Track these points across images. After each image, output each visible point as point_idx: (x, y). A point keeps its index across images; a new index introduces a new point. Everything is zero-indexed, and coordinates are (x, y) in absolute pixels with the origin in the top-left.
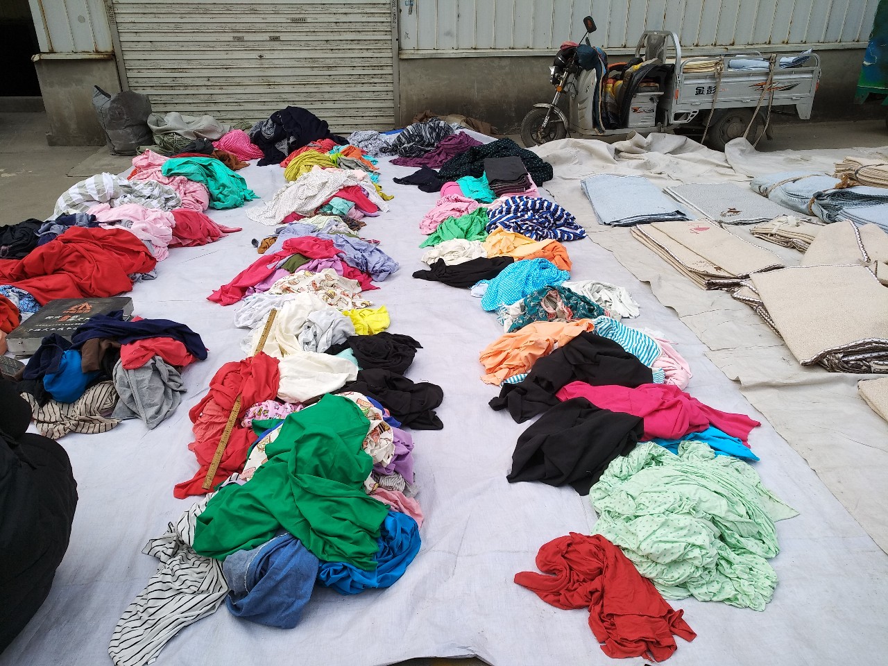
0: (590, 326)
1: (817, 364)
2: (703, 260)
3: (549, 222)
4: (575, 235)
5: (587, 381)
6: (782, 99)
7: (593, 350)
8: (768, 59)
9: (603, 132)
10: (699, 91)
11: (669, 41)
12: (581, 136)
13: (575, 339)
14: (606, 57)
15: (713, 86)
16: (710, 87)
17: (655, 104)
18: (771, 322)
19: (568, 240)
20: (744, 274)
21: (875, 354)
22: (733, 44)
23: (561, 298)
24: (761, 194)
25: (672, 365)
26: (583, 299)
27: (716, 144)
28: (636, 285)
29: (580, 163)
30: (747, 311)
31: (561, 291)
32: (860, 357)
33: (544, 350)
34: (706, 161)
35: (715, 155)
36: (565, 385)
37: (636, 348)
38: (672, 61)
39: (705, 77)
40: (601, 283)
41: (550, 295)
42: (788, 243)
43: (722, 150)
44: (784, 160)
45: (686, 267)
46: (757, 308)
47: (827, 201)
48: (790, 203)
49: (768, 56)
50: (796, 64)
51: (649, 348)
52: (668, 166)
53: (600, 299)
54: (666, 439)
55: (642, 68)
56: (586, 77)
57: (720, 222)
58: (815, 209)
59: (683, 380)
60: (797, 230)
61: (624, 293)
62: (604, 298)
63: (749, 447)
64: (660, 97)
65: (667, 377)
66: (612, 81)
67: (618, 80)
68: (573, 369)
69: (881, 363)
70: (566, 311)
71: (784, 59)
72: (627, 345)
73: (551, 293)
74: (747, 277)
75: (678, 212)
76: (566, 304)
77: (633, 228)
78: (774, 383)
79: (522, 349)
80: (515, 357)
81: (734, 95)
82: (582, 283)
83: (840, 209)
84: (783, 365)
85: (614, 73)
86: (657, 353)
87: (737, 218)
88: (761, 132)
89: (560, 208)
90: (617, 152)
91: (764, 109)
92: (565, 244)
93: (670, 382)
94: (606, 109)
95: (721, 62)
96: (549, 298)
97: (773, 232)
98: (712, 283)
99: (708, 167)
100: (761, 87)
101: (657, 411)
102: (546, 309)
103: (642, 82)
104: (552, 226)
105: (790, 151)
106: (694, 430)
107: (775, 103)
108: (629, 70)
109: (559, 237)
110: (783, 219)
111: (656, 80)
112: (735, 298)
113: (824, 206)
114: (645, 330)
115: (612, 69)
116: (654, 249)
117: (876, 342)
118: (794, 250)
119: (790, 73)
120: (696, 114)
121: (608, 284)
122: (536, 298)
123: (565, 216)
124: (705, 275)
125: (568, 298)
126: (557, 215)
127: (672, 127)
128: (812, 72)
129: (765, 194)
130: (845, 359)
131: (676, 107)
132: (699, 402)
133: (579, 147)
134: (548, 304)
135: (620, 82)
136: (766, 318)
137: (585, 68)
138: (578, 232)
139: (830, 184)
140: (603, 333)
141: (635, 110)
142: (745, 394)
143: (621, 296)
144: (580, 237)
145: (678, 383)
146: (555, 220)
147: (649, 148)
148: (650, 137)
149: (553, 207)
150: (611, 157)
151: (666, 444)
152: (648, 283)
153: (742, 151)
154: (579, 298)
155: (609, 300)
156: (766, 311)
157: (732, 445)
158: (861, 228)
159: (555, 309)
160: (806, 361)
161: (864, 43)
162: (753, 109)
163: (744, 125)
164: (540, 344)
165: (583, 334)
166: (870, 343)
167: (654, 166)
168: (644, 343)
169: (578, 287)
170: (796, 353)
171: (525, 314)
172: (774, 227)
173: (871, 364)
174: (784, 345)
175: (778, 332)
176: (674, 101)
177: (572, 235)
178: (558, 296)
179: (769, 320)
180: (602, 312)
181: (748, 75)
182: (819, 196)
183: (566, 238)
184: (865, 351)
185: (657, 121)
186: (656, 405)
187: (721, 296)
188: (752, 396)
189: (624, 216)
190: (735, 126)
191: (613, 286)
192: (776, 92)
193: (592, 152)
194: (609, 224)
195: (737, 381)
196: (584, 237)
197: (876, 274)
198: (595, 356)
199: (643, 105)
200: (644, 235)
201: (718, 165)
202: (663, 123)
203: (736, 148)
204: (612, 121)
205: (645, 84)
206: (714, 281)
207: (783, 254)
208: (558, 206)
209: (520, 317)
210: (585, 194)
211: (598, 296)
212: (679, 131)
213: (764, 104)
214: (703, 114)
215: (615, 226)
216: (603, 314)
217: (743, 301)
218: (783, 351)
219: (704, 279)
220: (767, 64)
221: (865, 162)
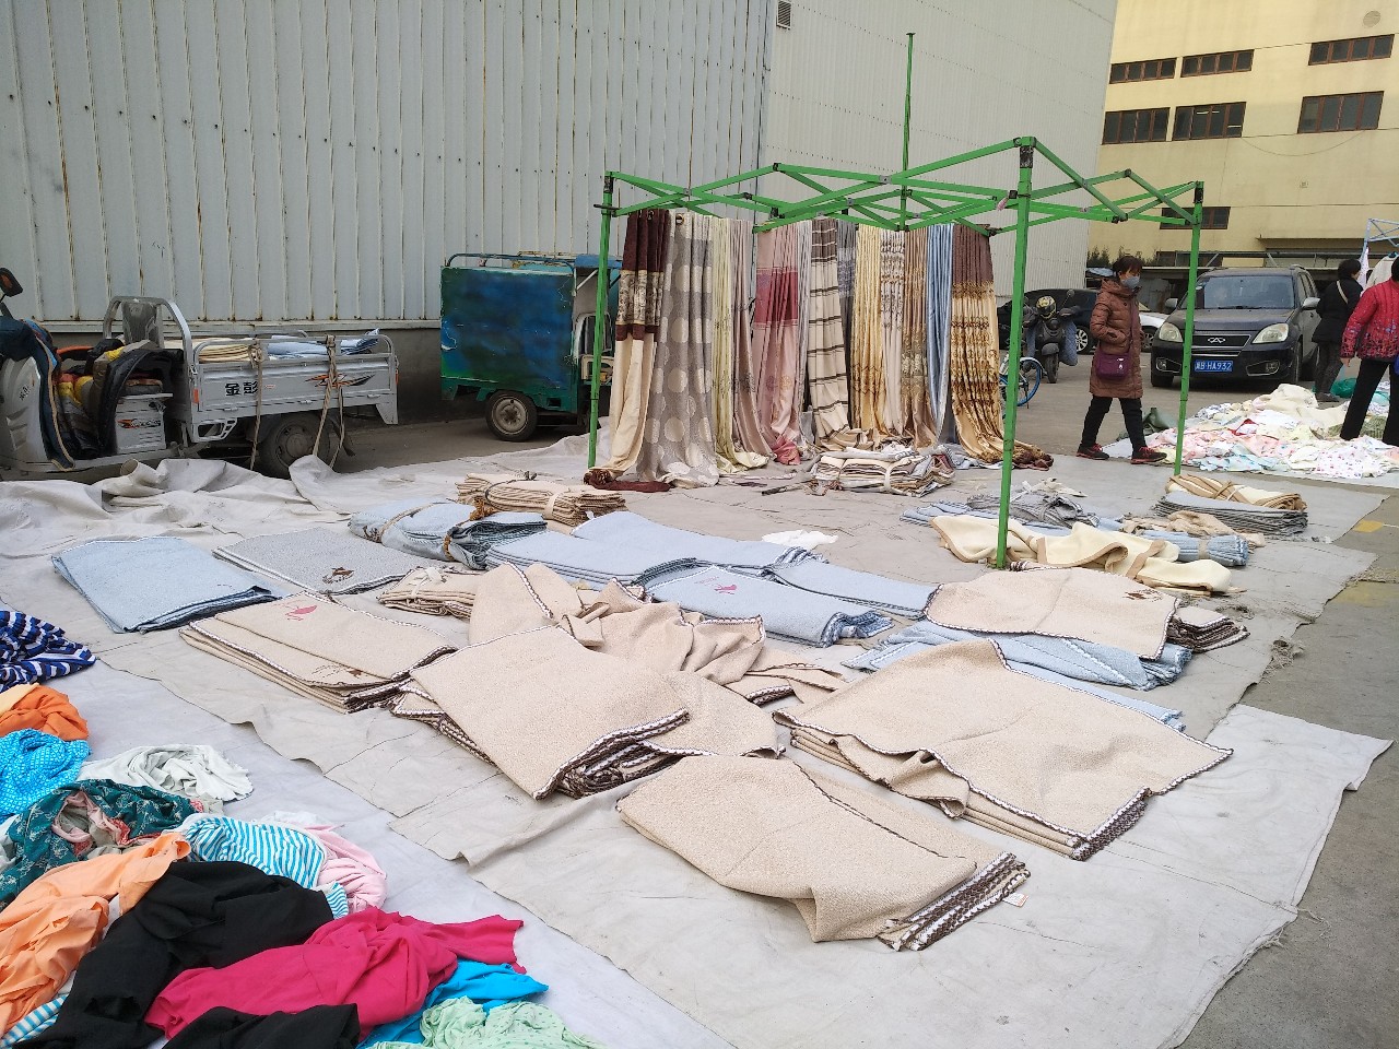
0: (181, 846)
1: (556, 791)
2: (326, 663)
3: (10, 648)
4: (73, 663)
5: (204, 963)
6: (354, 397)
7: (203, 894)
8: (324, 343)
9: (71, 465)
10: (232, 390)
11: (163, 312)
12: (26, 476)
13: (158, 884)
14: (49, 337)
15: (252, 381)
16: (247, 384)
17: (161, 413)
18: (468, 742)
19: (61, 674)
20: (401, 674)
21: (621, 754)
22: (261, 319)
23: (96, 803)
24: (369, 538)
25: (353, 870)
26: (145, 793)
27: (275, 468)
28: (228, 735)
29: (37, 524)
30: (424, 733)
31: (93, 789)
32: (605, 763)
33: (93, 932)
34: (266, 496)
35: (276, 486)
36: (160, 990)
37: (280, 859)
38: (178, 345)
39: (236, 369)
40: (164, 747)
41: (71, 806)
42: (439, 608)
43: (287, 477)
44: (380, 483)
45: (304, 682)
46: (440, 723)
47: (469, 539)
48: (419, 547)
49: (323, 338)
50: (364, 348)
51: (303, 853)
52: (208, 511)
53: (168, 780)
54: (396, 1022)
55: (124, 356)
56: (16, 372)
57: (328, 593)
58: (454, 551)
59: (379, 890)
60: (443, 587)
61: (213, 755)
62: (178, 775)
63: (523, 971)
64: (166, 401)
65: (350, 895)
66: (70, 377)
67: (81, 375)
68: (170, 949)
69: (630, 763)
70: (113, 827)
71: (345, 343)
72: (262, 861)
73: (72, 799)
74: (407, 675)
75: (256, 589)
76: (111, 814)
77: (184, 628)
78: (513, 843)
79: (37, 947)
80: (23, 969)
81: (285, 394)
82: (124, 758)
83: (487, 547)
84: (509, 807)
85: (69, 363)
86: (320, 858)
87: (351, 583)
88: (337, 444)
89: (28, 619)
90: (107, 497)
91: (333, 412)
92: (58, 686)
93: (360, 902)
94: (68, 425)
95: (257, 346)
96: (69, 812)
97: (413, 595)
98: (357, 700)
99: (274, 506)
100: (322, 380)
101: (367, 973)
102: (68, 837)
103: (130, 378)
104: (18, 655)
105: (381, 469)
106: (438, 984)
107: (348, 403)
108: (100, 359)
109: (40, 673)
110: (421, 573)
111: (156, 374)
112: (398, 716)
113: (464, 546)
114: (279, 818)
115: (65, 355)
116: (237, 661)
117: (618, 737)
118: (451, 619)
119: (358, 361)
120: (233, 425)
121: (177, 747)
122: (38, 821)
123: (43, 632)
124: (341, 689)
125: (112, 800)
126: (25, 633)
127: (199, 448)
128: (386, 360)
129: (375, 537)
130: (589, 773)
131: (198, 418)
132: (423, 924)
133: (26, 496)
134: (71, 825)
135: (86, 380)
136: (459, 737)
137: (10, 356)
138: (77, 655)
139: (463, 514)
140: (210, 852)
141: (126, 425)
142: (480, 876)
143: (207, 762)
144: (84, 665)
145: (372, 900)
146: (23, 644)
147: (165, 485)
148: (162, 466)
149: (13, 618)
150: (97, 506)
151: (398, 1030)
152: (248, 725)
153: (317, 475)
154: (134, 793)
155: (188, 777)
156: (456, 726)
157: (500, 981)
158: (528, 571)
159: (86, 830)
160: (541, 791)
161: (435, 319)
162: (318, 413)
163: (310, 437)
164: (82, 921)
165: (174, 869)
166: (611, 740)
167: (183, 514)
168: (292, 846)
169: (119, 766)
170: (522, 783)
171: (17, 862)
172: (413, 586)
173: (621, 769)
174: (501, 774)
175: (484, 755)
176: (194, 407)
177: (66, 665)
178: (89, 801)
179: (464, 739)
180: (188, 809)
181: (302, 364)
182: (455, 533)
183: (54, 673)
184: (609, 754)
185: (168, 440)
186: (361, 963)
187: (374, 716)
188: (492, 877)
189: (162, 610)
190: (296, 440)
191: (186, 747)
192: (343, 387)
193: (55, 503)
194: (135, 630)
195: (461, 859)
196: (92, 664)
197: (573, 635)
198: (213, 907)
199: (137, 415)
200: (208, 637)
201: (287, 501)
202: (180, 441)
203: (306, 470)
204: (84, 446)
205: (136, 382)
206: (357, 695)
207: (442, 630)
208: (24, 616)
209: (8, 871)
210: (66, 581)
211: (163, 774)
212: (209, 453)
213: (333, 404)
214: (245, 425)
215: (147, 631)
216: (192, 811)
217: (415, 717)
218: (504, 784)
219: (339, 695)
220: (323, 349)
221: (493, 478)
